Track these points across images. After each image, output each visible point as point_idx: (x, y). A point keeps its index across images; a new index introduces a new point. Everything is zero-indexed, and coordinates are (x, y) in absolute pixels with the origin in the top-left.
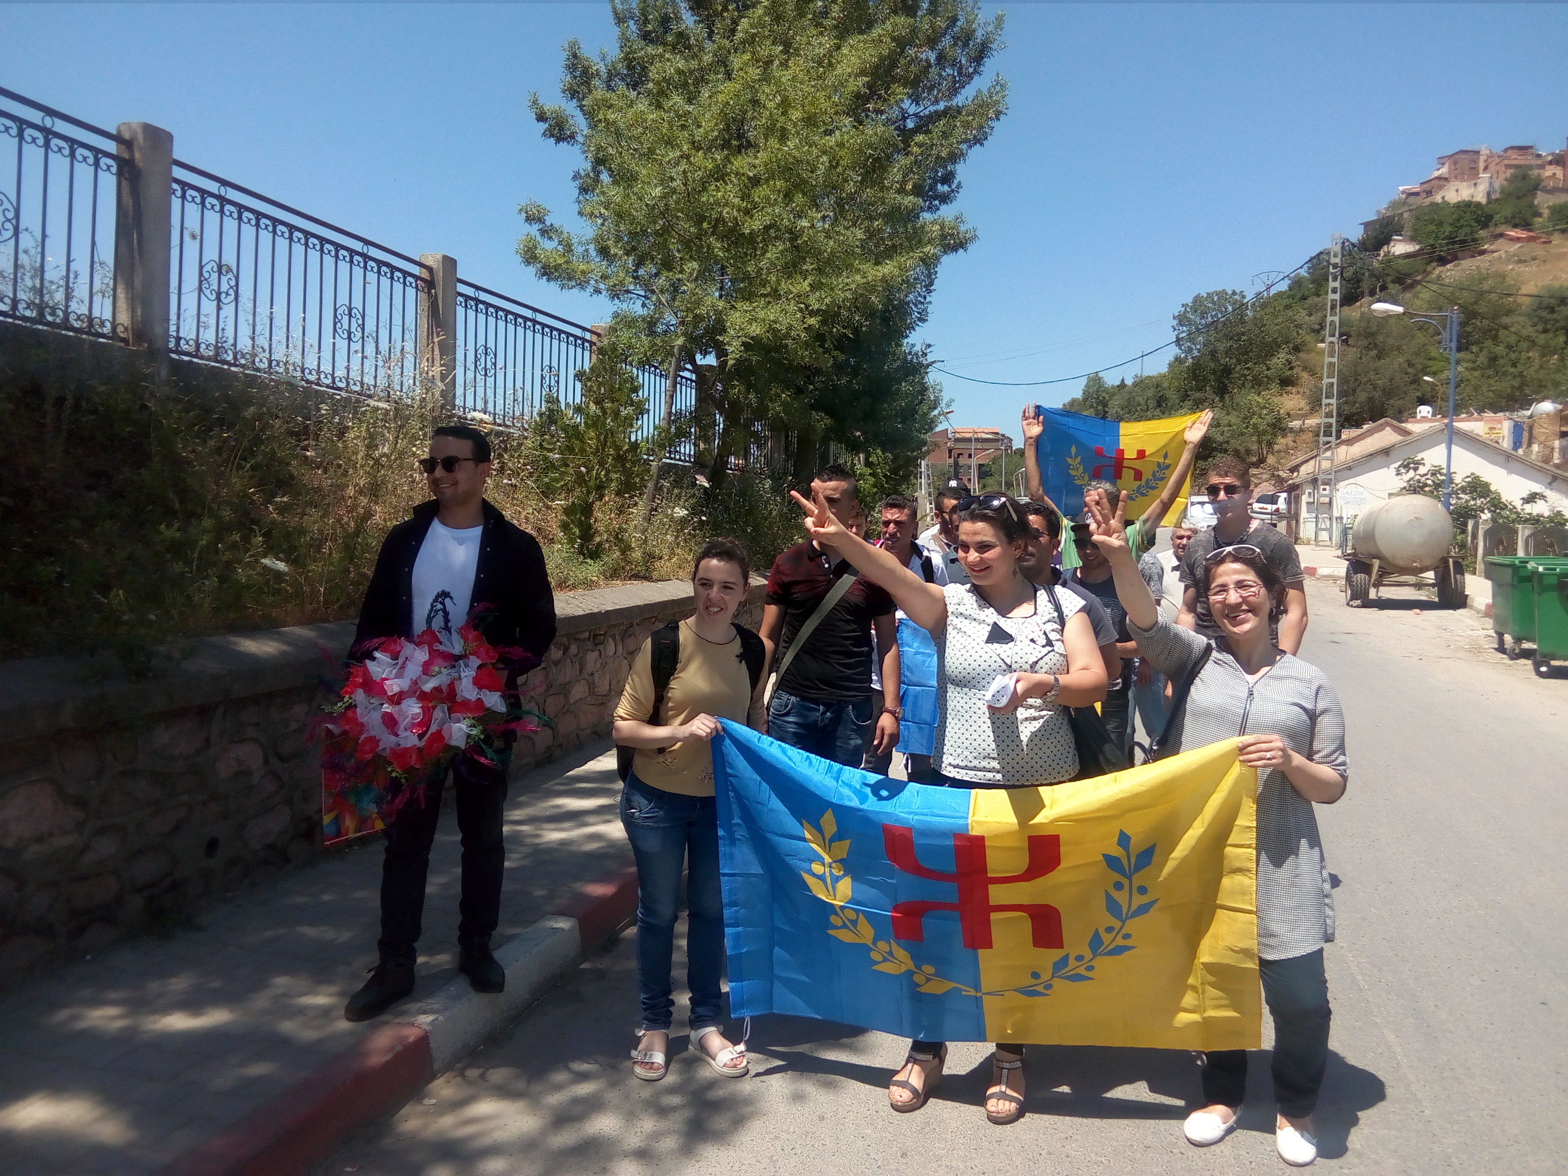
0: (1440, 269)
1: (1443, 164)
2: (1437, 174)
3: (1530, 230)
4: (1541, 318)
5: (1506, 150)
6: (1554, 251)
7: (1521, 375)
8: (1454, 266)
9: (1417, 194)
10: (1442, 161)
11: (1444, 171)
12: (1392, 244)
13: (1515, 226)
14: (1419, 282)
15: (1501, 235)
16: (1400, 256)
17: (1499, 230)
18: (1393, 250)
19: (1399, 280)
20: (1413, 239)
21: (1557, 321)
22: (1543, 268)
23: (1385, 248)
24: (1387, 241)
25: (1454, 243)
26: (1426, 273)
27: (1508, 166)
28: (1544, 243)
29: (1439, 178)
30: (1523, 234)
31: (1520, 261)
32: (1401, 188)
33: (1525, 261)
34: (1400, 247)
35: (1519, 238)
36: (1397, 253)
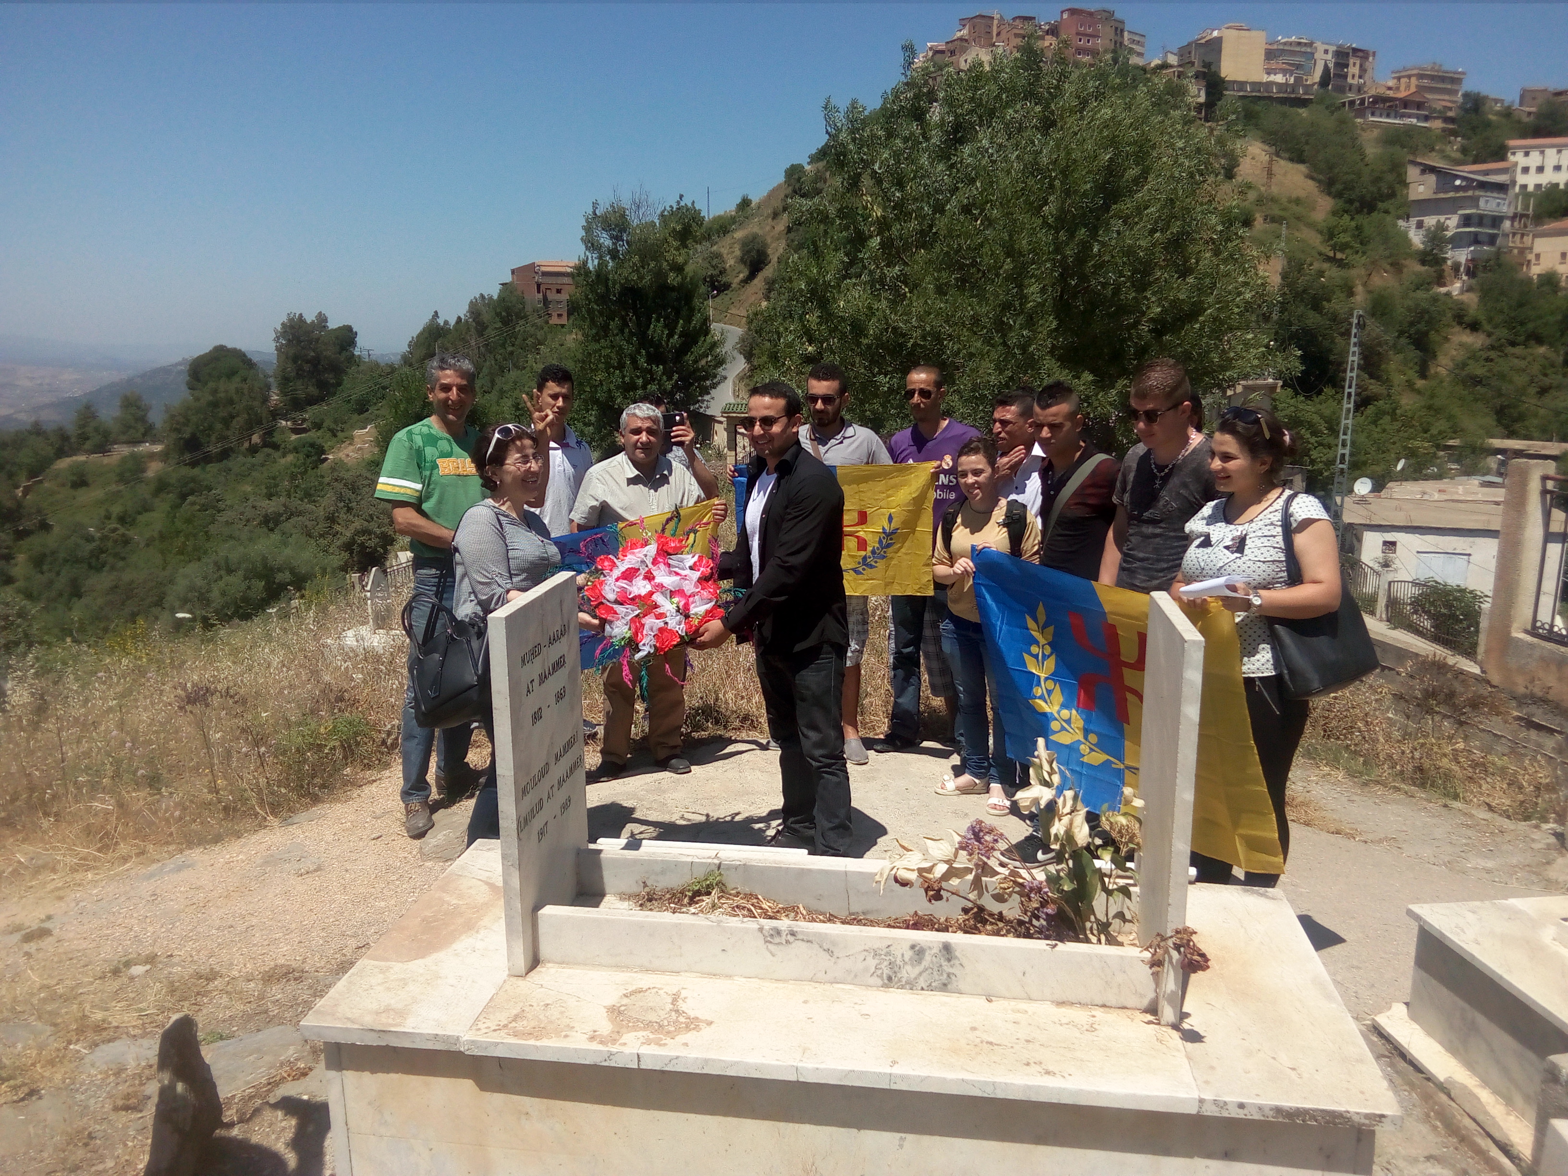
1: (964, 26)
2: (959, 34)
5: (1014, 19)
9: (942, 52)
10: (963, 22)
11: (965, 32)
27: (1016, 35)
29: (961, 39)
32: (929, 44)
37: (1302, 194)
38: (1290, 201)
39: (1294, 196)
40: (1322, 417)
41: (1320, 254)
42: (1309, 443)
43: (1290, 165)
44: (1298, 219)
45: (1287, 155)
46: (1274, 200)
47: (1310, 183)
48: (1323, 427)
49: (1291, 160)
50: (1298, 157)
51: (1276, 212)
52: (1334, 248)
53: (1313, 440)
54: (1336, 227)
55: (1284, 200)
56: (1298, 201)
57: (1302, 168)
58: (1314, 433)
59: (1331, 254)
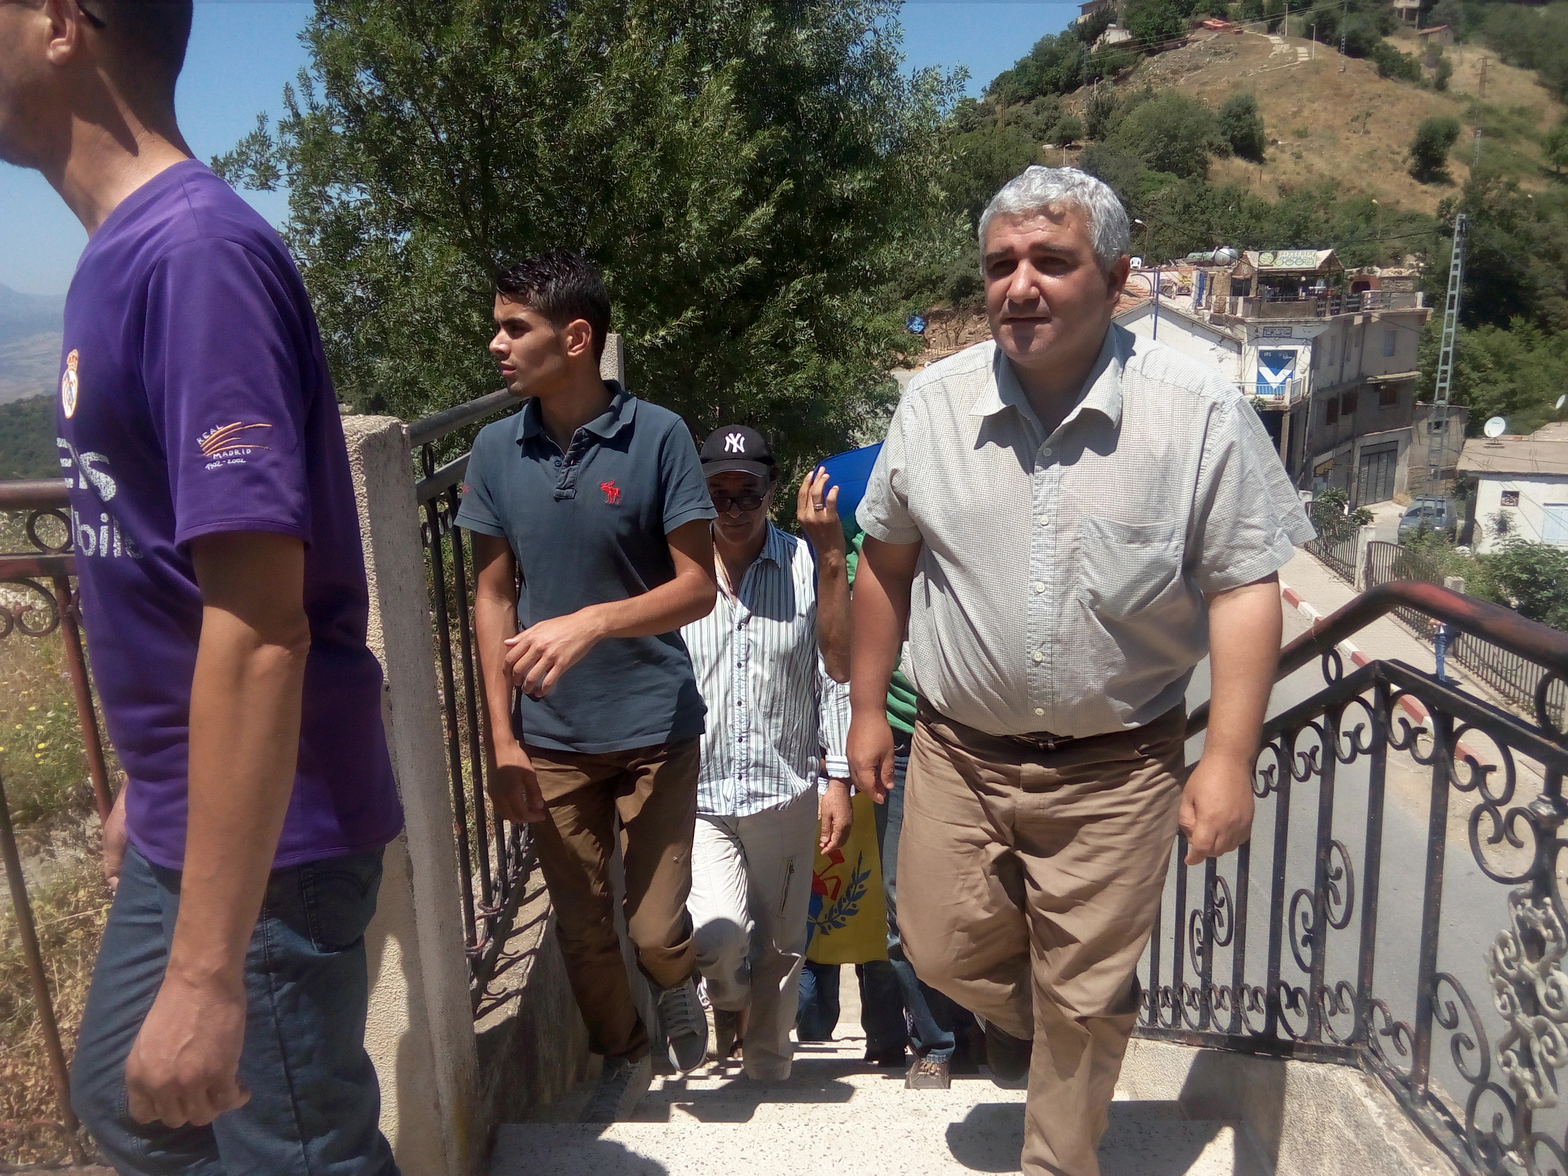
0: (1149, 59)
3: (1226, 20)
4: (1230, 125)
6: (1244, 43)
7: (1208, 222)
8: (1161, 57)
12: (1107, 32)
13: (1213, 15)
14: (1130, 73)
15: (1201, 25)
16: (1114, 45)
17: (1199, 19)
18: (1107, 39)
19: (1114, 70)
20: (1125, 27)
21: (1242, 128)
22: (1235, 61)
23: (1101, 37)
24: (1102, 29)
25: (1162, 33)
26: (1137, 64)
28: (1237, 33)
30: (1219, 23)
31: (1216, 54)
33: (1220, 54)
34: (1115, 36)
35: (1216, 28)
36: (1111, 42)
37: (1527, 103)
38: (1512, 111)
39: (1518, 105)
40: (1488, 350)
41: (1540, 168)
42: (1469, 379)
43: (1517, 71)
44: (1519, 131)
45: (1515, 61)
46: (1489, 111)
47: (1541, 90)
48: (1488, 361)
49: (1522, 66)
50: (1527, 62)
51: (1492, 123)
52: (1557, 161)
53: (1475, 375)
54: (1560, 137)
55: (1505, 112)
56: (1521, 112)
57: (1533, 74)
58: (1477, 368)
59: (1554, 168)
